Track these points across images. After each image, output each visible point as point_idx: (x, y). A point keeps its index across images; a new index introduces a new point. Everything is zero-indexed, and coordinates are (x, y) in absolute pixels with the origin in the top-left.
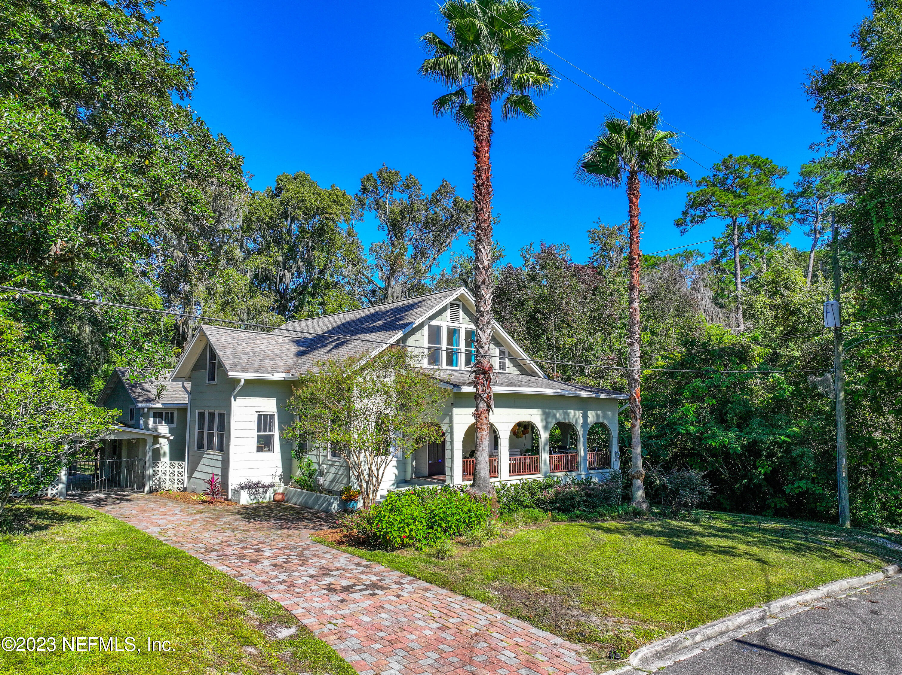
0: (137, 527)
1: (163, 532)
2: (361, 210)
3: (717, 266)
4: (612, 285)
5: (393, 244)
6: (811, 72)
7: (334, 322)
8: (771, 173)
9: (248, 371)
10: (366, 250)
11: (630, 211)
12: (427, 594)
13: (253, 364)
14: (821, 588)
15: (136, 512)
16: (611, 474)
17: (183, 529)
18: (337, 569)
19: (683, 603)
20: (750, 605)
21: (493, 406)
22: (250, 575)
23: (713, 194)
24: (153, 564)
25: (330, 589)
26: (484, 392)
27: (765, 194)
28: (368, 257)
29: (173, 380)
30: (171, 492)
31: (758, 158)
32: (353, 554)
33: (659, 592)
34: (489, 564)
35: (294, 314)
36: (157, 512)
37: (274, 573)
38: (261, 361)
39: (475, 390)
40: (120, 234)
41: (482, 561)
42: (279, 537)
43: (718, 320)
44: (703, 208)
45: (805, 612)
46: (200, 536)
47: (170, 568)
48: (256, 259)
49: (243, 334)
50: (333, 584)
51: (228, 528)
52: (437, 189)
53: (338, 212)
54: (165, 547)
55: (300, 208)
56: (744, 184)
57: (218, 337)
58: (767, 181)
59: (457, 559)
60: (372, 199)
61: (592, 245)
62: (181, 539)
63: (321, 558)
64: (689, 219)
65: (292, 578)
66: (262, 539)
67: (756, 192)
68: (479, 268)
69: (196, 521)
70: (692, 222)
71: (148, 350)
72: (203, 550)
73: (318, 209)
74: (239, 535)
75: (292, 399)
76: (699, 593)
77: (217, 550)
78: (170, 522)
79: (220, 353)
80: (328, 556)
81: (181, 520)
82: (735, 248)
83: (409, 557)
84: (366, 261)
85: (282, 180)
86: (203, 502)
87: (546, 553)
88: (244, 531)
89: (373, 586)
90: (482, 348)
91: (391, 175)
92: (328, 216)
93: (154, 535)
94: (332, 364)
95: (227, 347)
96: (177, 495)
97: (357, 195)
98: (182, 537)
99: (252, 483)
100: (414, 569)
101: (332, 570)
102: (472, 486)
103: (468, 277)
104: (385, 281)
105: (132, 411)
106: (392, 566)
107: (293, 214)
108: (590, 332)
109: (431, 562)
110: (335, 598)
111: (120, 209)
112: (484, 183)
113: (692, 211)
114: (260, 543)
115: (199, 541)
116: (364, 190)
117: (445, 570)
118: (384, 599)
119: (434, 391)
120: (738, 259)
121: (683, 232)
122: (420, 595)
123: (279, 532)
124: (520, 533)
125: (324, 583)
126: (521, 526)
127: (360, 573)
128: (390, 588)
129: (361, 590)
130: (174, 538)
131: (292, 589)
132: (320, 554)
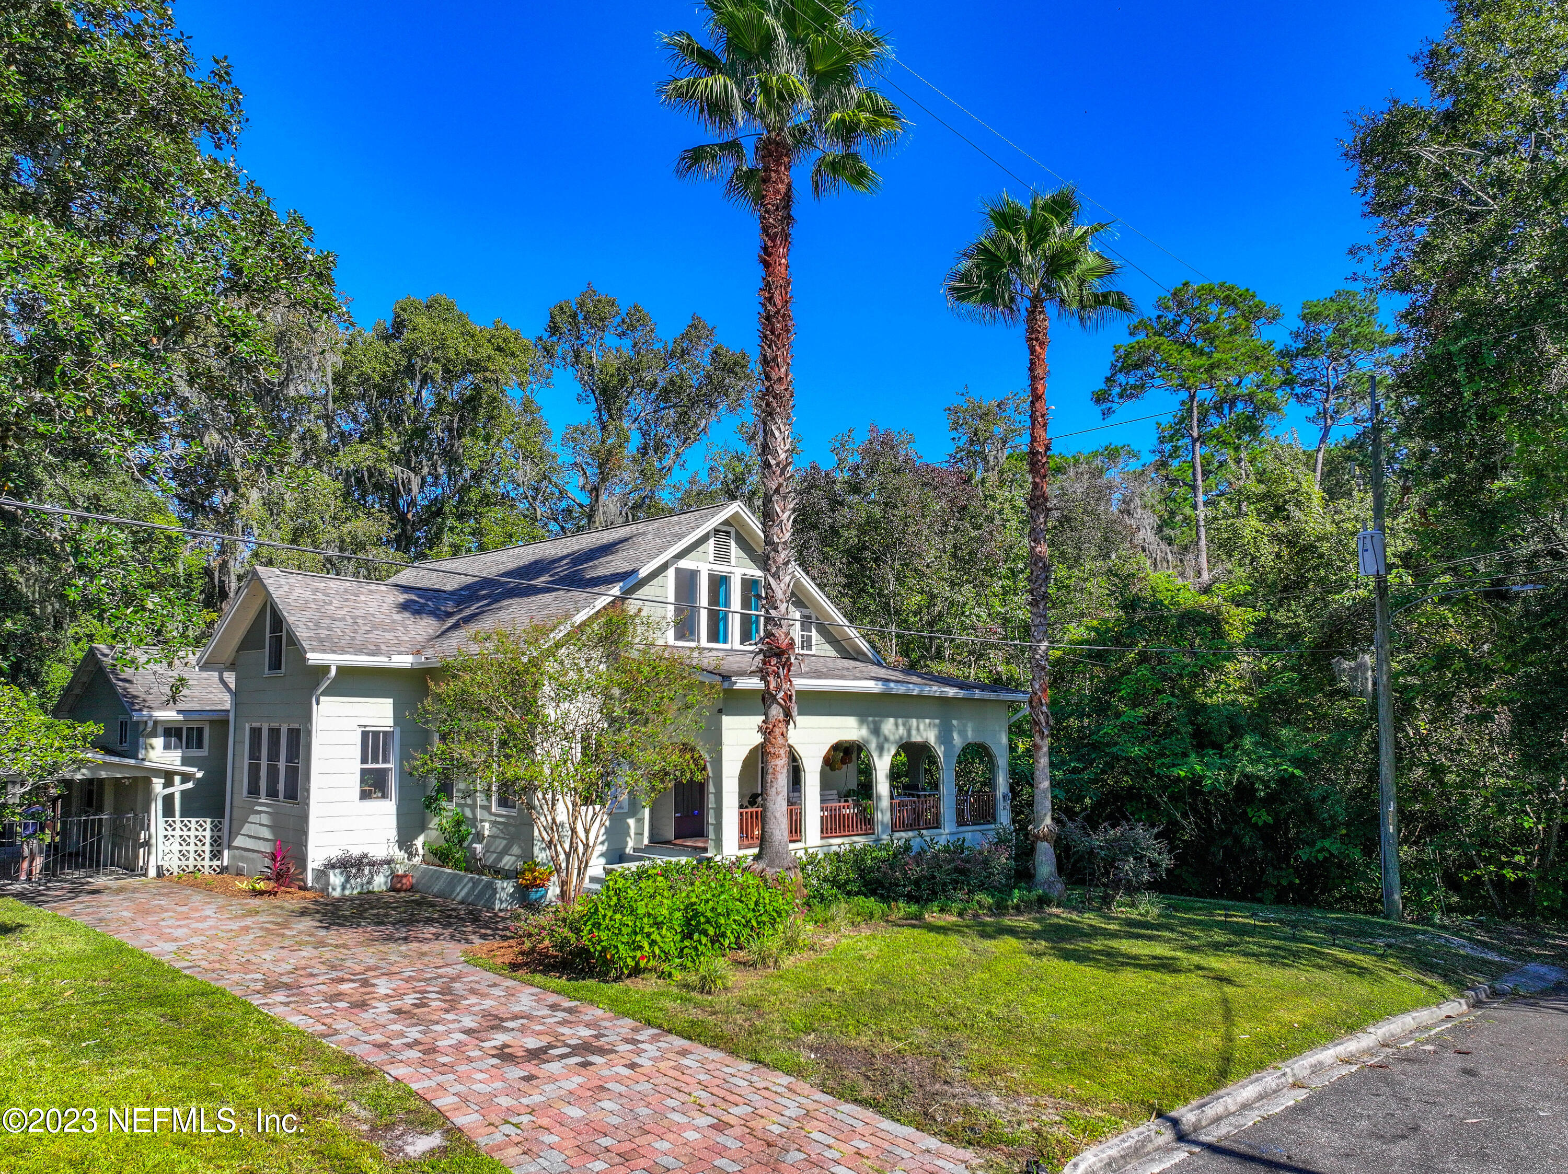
0: (132, 943)
1: (184, 952)
2: (547, 367)
3: (1164, 472)
4: (991, 503)
5: (604, 428)
6: (1357, 118)
7: (502, 563)
8: (1254, 314)
9: (344, 652)
10: (556, 438)
11: (1032, 369)
12: (686, 1062)
13: (353, 638)
14: (1372, 1030)
15: (130, 915)
16: (998, 833)
17: (222, 946)
18: (515, 1017)
19: (1146, 1066)
20: (1261, 1066)
21: (795, 712)
22: (351, 1033)
23: (1157, 348)
24: (162, 1016)
25: (504, 1055)
26: (779, 688)
27: (1243, 351)
28: (558, 450)
29: (201, 669)
30: (198, 875)
31: (1231, 289)
32: (544, 988)
33: (1103, 1045)
34: (795, 1002)
35: (427, 551)
36: (170, 914)
37: (397, 1027)
38: (368, 632)
39: (761, 686)
40: (99, 393)
41: (782, 996)
42: (405, 957)
43: (1165, 564)
44: (1140, 373)
45: (1352, 1075)
46: (254, 959)
47: (196, 1022)
48: (356, 451)
49: (334, 584)
50: (509, 1046)
51: (308, 943)
52: (683, 331)
53: (507, 369)
54: (186, 982)
55: (436, 360)
56: (1208, 332)
57: (286, 589)
58: (1247, 328)
59: (736, 993)
60: (567, 346)
61: (954, 434)
62: (217, 966)
63: (484, 996)
64: (1116, 390)
65: (432, 1035)
66: (371, 962)
67: (1229, 346)
68: (769, 465)
69: (246, 929)
70: (1121, 396)
71: (153, 611)
72: (259, 985)
73: (469, 362)
74: (327, 954)
75: (428, 702)
76: (1171, 1046)
77: (287, 986)
78: (195, 931)
79: (290, 619)
80: (497, 992)
81: (217, 928)
82: (1194, 441)
83: (649, 990)
84: (555, 457)
85: (404, 310)
86: (261, 893)
87: (895, 979)
88: (337, 946)
89: (585, 1048)
90: (776, 608)
91: (601, 306)
92: (489, 375)
93: (165, 959)
94: (503, 637)
95: (305, 608)
96: (209, 879)
97: (540, 339)
98: (219, 962)
99: (350, 856)
100: (660, 1014)
101: (507, 1020)
102: (757, 858)
103: (737, 487)
104: (591, 492)
105: (123, 725)
106: (619, 1009)
107: (424, 371)
108: (953, 584)
109: (690, 1000)
110: (515, 1073)
111: (98, 347)
112: (778, 312)
113: (1121, 378)
114: (369, 969)
115: (251, 967)
116: (554, 329)
117: (715, 1013)
118: (606, 1072)
119: (690, 687)
120: (1198, 460)
121: (1106, 413)
122: (673, 1064)
123: (404, 948)
124: (844, 941)
125: (493, 1043)
126: (845, 929)
127: (559, 1023)
128: (616, 1052)
129: (562, 1057)
130: (204, 964)
131: (432, 1056)
132: (482, 988)
